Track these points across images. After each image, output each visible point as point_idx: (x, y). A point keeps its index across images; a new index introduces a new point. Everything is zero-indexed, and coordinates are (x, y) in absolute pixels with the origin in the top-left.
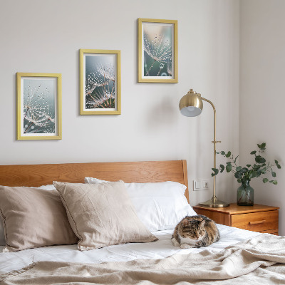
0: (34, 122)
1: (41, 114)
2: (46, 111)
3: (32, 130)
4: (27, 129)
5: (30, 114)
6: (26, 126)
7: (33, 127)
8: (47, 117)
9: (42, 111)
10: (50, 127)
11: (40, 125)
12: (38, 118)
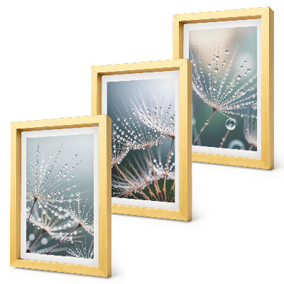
0: (47, 229)
1: (63, 213)
2: (74, 207)
3: (42, 247)
4: (32, 243)
5: (40, 211)
6: (32, 237)
7: (44, 241)
8: (77, 221)
9: (64, 205)
10: (83, 245)
11: (61, 236)
12: (55, 221)
